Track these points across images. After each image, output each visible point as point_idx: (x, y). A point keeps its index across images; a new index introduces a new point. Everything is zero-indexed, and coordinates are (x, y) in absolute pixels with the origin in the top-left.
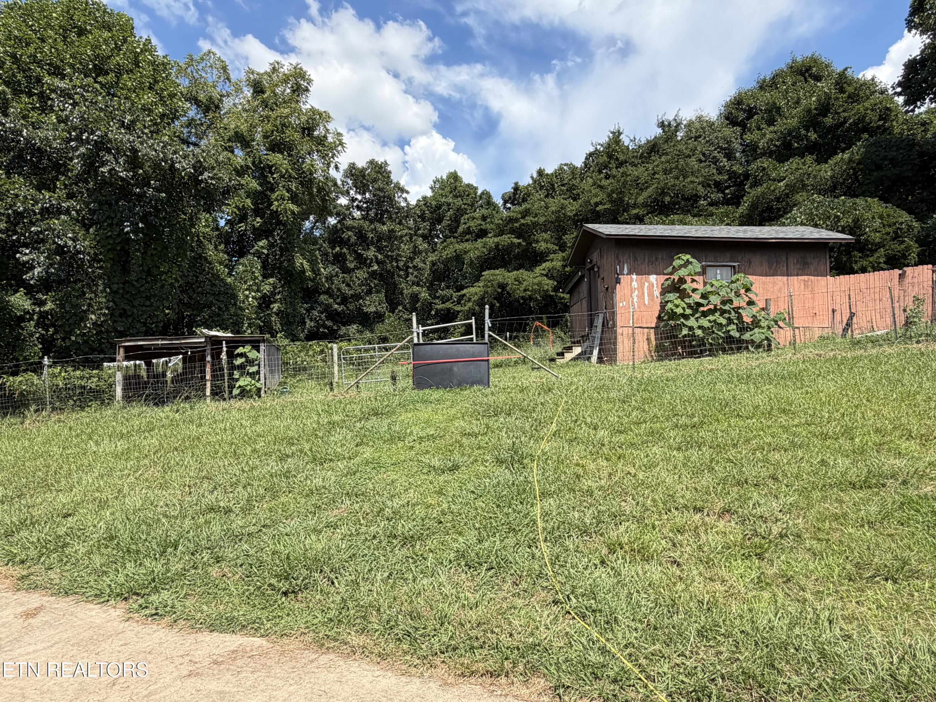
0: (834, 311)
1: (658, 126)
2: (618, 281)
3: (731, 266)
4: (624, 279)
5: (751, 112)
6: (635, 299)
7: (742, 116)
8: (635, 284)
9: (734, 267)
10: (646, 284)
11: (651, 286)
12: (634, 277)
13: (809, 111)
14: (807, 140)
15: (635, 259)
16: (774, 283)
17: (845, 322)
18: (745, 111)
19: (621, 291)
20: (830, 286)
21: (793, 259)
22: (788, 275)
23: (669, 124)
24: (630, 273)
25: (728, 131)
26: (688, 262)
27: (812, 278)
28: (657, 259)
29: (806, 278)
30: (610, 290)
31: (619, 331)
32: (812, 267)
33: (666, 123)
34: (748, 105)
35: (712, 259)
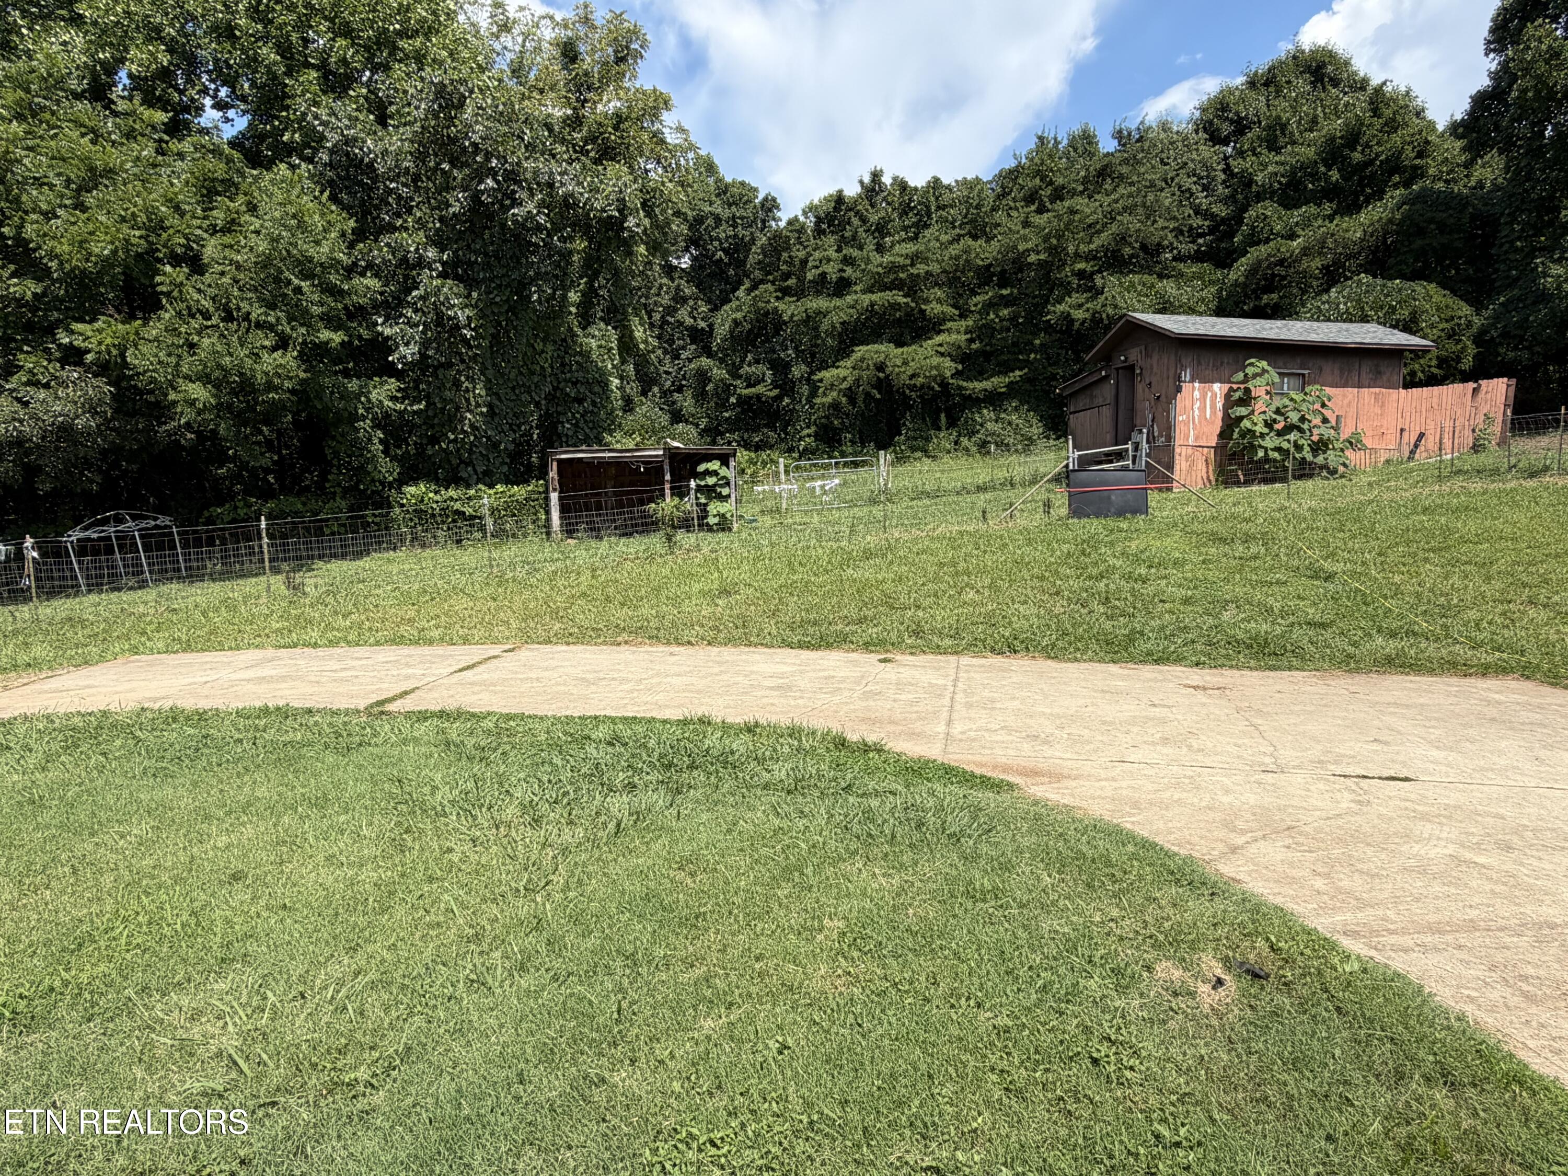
0: (1402, 430)
1: (1113, 137)
2: (1179, 389)
3: (1299, 374)
4: (1186, 387)
5: (1241, 127)
6: (1197, 412)
7: (1226, 129)
8: (1197, 394)
9: (1303, 375)
10: (1209, 394)
11: (1214, 395)
12: (1197, 385)
13: (1333, 139)
14: (1326, 182)
15: (1199, 363)
16: (1344, 396)
17: (1413, 442)
18: (1232, 122)
19: (1182, 400)
20: (1401, 400)
21: (1367, 366)
22: (1359, 387)
23: (1129, 134)
24: (1192, 380)
25: (1207, 151)
26: (1264, 371)
27: (1384, 390)
28: (1222, 364)
29: (1377, 390)
30: (1163, 399)
31: (1177, 450)
32: (1385, 378)
33: (1125, 133)
34: (1237, 113)
35: (1281, 364)
